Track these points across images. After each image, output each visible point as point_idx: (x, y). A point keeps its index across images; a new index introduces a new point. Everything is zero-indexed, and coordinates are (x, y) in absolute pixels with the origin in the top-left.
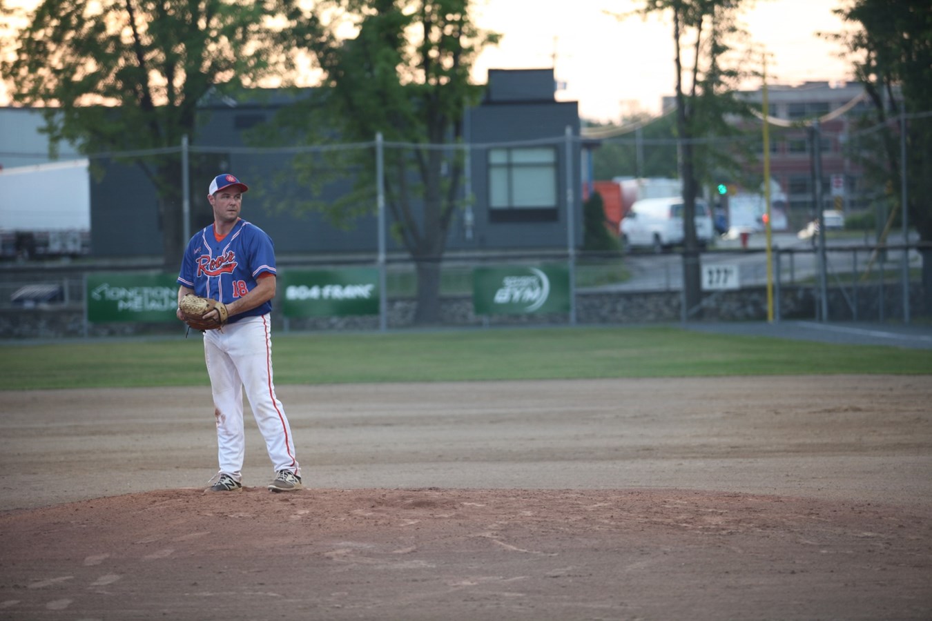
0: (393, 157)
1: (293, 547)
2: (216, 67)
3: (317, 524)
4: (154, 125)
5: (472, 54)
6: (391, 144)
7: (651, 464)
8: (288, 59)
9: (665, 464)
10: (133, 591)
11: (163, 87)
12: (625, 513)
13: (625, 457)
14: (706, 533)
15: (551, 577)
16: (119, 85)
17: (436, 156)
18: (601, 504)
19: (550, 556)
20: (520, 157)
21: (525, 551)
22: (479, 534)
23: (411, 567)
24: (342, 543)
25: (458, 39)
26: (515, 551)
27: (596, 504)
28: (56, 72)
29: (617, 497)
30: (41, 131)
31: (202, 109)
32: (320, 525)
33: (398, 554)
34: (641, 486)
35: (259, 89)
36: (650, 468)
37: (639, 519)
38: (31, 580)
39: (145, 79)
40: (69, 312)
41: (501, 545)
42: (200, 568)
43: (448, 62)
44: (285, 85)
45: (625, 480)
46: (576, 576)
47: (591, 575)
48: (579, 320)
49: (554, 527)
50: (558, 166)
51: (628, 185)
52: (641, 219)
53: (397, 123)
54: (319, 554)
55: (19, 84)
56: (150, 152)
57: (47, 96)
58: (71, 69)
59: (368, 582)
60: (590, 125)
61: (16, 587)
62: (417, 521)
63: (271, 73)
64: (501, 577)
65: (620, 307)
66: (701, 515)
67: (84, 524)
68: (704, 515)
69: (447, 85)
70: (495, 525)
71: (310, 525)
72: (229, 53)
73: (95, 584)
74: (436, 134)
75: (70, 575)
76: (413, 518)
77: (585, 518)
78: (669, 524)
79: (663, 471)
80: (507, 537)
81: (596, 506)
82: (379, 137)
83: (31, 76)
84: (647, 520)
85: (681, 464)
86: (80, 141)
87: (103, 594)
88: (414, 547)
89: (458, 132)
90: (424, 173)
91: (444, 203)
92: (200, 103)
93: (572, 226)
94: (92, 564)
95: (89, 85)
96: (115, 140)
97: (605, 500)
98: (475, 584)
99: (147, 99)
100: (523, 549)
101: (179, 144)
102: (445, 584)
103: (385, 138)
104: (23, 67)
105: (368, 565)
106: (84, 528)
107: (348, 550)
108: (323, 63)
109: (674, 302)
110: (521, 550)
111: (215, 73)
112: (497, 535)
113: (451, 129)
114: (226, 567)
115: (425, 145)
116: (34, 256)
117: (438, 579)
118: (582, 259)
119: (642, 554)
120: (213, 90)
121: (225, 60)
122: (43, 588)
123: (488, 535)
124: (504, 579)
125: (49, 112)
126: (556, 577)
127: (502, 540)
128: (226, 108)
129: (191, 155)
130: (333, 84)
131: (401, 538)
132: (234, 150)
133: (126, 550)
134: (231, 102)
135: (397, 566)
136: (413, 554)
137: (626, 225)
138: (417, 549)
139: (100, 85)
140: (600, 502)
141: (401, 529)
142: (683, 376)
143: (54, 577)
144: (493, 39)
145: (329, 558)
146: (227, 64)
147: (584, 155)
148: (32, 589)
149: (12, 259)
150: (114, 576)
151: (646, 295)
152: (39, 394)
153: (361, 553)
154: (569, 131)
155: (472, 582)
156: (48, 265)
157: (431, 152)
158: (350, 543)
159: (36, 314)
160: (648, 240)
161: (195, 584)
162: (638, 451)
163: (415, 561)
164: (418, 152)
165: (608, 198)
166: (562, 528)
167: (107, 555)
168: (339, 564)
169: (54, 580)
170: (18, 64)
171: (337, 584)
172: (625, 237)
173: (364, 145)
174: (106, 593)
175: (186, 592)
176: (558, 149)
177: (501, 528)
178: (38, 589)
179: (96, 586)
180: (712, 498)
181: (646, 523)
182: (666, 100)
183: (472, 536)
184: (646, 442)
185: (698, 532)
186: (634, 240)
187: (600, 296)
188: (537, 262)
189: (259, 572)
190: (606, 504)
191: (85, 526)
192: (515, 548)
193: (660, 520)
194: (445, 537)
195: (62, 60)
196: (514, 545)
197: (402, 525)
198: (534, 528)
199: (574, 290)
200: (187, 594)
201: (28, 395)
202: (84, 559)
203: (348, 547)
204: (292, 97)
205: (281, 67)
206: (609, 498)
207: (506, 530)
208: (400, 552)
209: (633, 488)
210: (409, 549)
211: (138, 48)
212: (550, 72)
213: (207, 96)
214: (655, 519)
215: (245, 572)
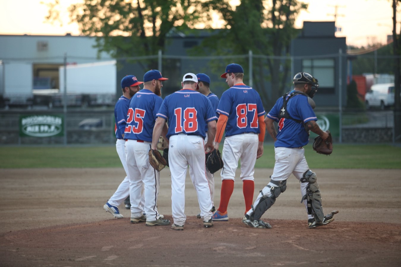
0: (257, 62)
1: (199, 245)
2: (175, 18)
3: (210, 234)
4: (146, 45)
5: (295, 14)
6: (257, 56)
7: (372, 210)
8: (208, 15)
9: (379, 210)
10: (123, 264)
11: (150, 27)
12: (357, 234)
13: (360, 206)
14: (395, 244)
15: (319, 262)
16: (130, 26)
17: (277, 62)
18: (345, 229)
19: (320, 253)
20: (317, 63)
21: (308, 250)
22: (286, 241)
23: (253, 256)
24: (222, 244)
25: (289, 7)
26: (303, 250)
27: (343, 228)
28: (101, 20)
29: (353, 225)
30: (94, 47)
31: (169, 38)
32: (212, 235)
33: (248, 249)
34: (367, 220)
35: (195, 29)
36: (372, 212)
37: (363, 236)
38: (77, 257)
39: (142, 23)
40: (105, 132)
41: (296, 247)
42: (155, 253)
43: (284, 18)
44: (207, 27)
45: (359, 217)
46: (331, 262)
47: (338, 262)
48: (343, 141)
49: (322, 239)
50: (335, 68)
51: (369, 77)
52: (374, 93)
53: (259, 46)
54: (210, 248)
55: (84, 25)
56: (144, 57)
57: (97, 31)
58: (108, 18)
59: (233, 263)
60: (352, 48)
61: (70, 260)
62: (257, 234)
63: (200, 22)
64: (296, 262)
65: (363, 135)
66: (393, 235)
67: (102, 231)
68: (395, 235)
69: (284, 28)
70: (294, 237)
71: (207, 234)
72: (181, 12)
73: (106, 259)
74: (277, 52)
75: (95, 255)
76: (255, 233)
77: (337, 235)
78: (377, 239)
79: (378, 214)
80: (300, 243)
81: (343, 229)
82: (250, 53)
83: (91, 22)
84: (367, 237)
85: (387, 211)
86: (112, 52)
87: (109, 264)
88: (255, 247)
89: (288, 51)
90: (271, 70)
91: (280, 85)
92: (168, 35)
93: (341, 96)
94: (105, 250)
95: (116, 26)
96: (128, 52)
97: (348, 227)
98: (283, 265)
99: (143, 33)
100: (307, 249)
101: (157, 54)
102: (269, 265)
103: (254, 53)
104: (87, 17)
105: (233, 254)
106: (102, 233)
107: (224, 247)
108: (225, 17)
109: (389, 133)
110: (306, 249)
111: (175, 21)
112: (295, 242)
113: (284, 49)
114: (167, 253)
115: (272, 57)
116: (90, 106)
117: (265, 262)
118: (345, 112)
119: (363, 253)
120: (173, 29)
121: (180, 15)
122: (82, 261)
123: (290, 242)
124: (297, 263)
125: (98, 39)
126: (322, 263)
127: (297, 245)
128: (180, 37)
129: (163, 60)
130: (229, 27)
131: (249, 242)
132: (183, 57)
133: (121, 244)
134: (182, 35)
135: (246, 255)
136: (255, 250)
137: (368, 96)
138: (256, 247)
139: (121, 27)
140: (345, 227)
141: (249, 238)
142: (391, 169)
143: (88, 256)
144: (304, 6)
145: (215, 251)
146: (181, 17)
147: (349, 62)
148: (77, 261)
149: (80, 106)
150: (115, 256)
151: (376, 129)
152: (88, 170)
153: (230, 248)
154: (340, 51)
155: (282, 264)
156: (97, 109)
157: (275, 60)
158: (225, 244)
159: (90, 133)
160: (378, 104)
161: (152, 261)
162: (367, 203)
163: (255, 253)
164: (269, 60)
165: (359, 83)
166: (326, 240)
167: (112, 246)
168: (219, 253)
169: (87, 257)
170: (84, 16)
171: (218, 263)
172: (367, 102)
173: (243, 56)
174: (111, 264)
175: (148, 265)
176: (335, 60)
177: (297, 239)
178: (80, 261)
179: (106, 261)
180: (399, 227)
181: (366, 238)
182: (389, 36)
183: (283, 242)
184: (371, 199)
185: (391, 243)
186: (371, 103)
187: (354, 129)
188: (324, 113)
189: (182, 256)
190: (348, 229)
191: (103, 232)
192: (303, 249)
193: (373, 237)
194: (270, 242)
195: (105, 14)
196: (302, 247)
197: (250, 236)
198: (313, 239)
199: (341, 127)
200: (148, 266)
201: (83, 170)
202: (102, 248)
203: (224, 246)
204: (209, 33)
205: (205, 19)
206: (349, 226)
207: (299, 240)
208: (249, 248)
209: (362, 221)
210: (253, 247)
211: (139, 9)
212: (333, 23)
213: (171, 32)
214: (371, 237)
215: (175, 256)
